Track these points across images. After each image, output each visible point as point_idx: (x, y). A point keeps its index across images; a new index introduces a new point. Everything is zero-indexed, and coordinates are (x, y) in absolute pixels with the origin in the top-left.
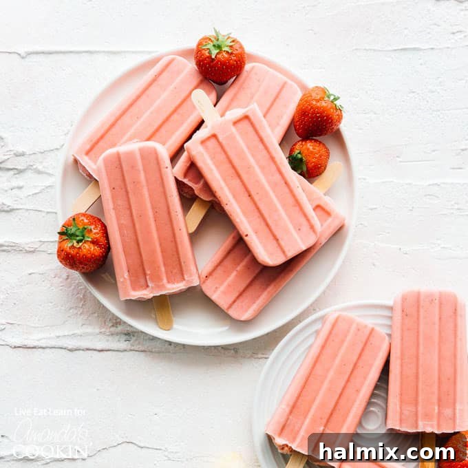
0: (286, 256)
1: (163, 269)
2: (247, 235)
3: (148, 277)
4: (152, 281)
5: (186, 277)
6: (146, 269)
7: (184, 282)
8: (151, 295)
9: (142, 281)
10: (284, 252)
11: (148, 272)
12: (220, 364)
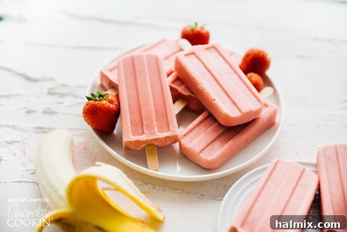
0: (241, 112)
1: (155, 123)
2: (214, 100)
3: (144, 127)
4: (147, 129)
5: (171, 128)
6: (144, 121)
7: (170, 132)
8: (146, 139)
9: (140, 130)
10: (240, 110)
11: (145, 124)
12: (191, 202)
